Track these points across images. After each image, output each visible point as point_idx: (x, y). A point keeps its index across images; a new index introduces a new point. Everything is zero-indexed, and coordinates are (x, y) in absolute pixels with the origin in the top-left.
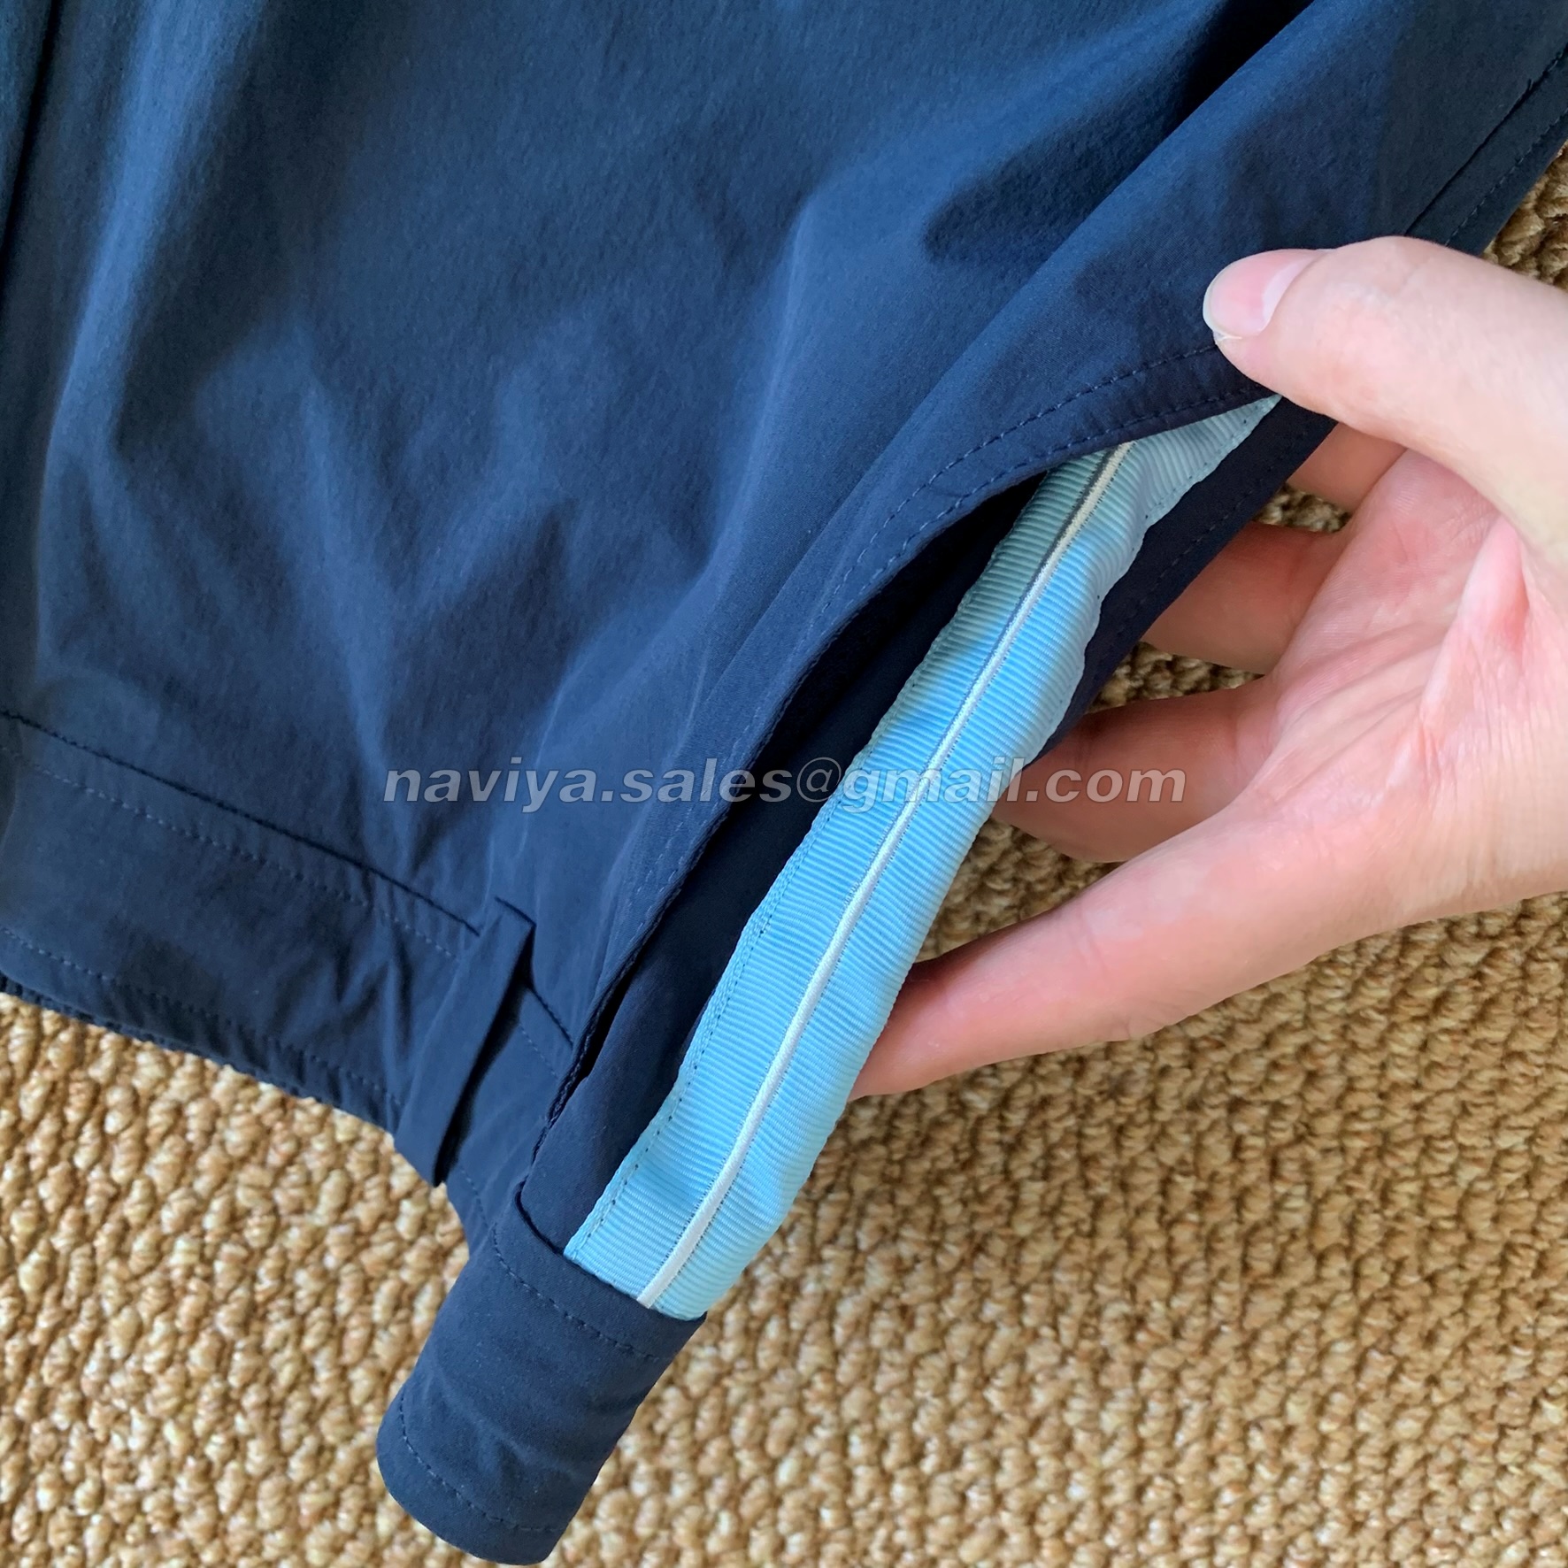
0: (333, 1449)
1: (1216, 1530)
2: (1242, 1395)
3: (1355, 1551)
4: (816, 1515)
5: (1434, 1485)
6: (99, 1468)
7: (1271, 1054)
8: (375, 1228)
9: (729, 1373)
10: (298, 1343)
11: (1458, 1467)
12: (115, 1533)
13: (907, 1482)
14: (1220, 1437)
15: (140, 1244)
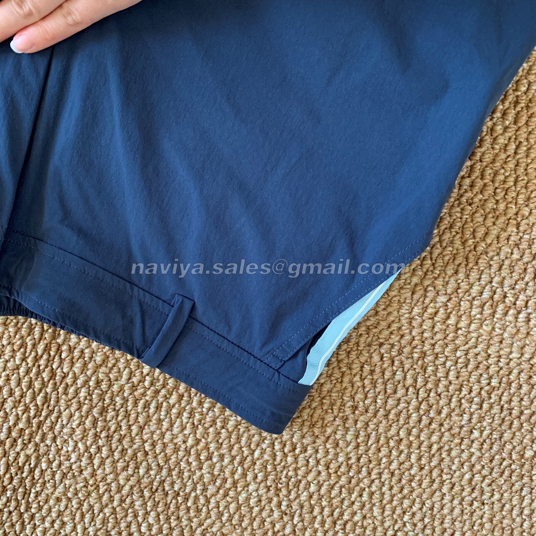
0: (127, 450)
1: (381, 471)
2: (387, 429)
3: (422, 476)
4: (266, 467)
5: (443, 456)
6: (60, 457)
7: (390, 330)
8: (138, 385)
9: (240, 425)
10: (117, 419)
11: (450, 451)
12: (64, 476)
13: (292, 456)
14: (381, 442)
15: (71, 390)
